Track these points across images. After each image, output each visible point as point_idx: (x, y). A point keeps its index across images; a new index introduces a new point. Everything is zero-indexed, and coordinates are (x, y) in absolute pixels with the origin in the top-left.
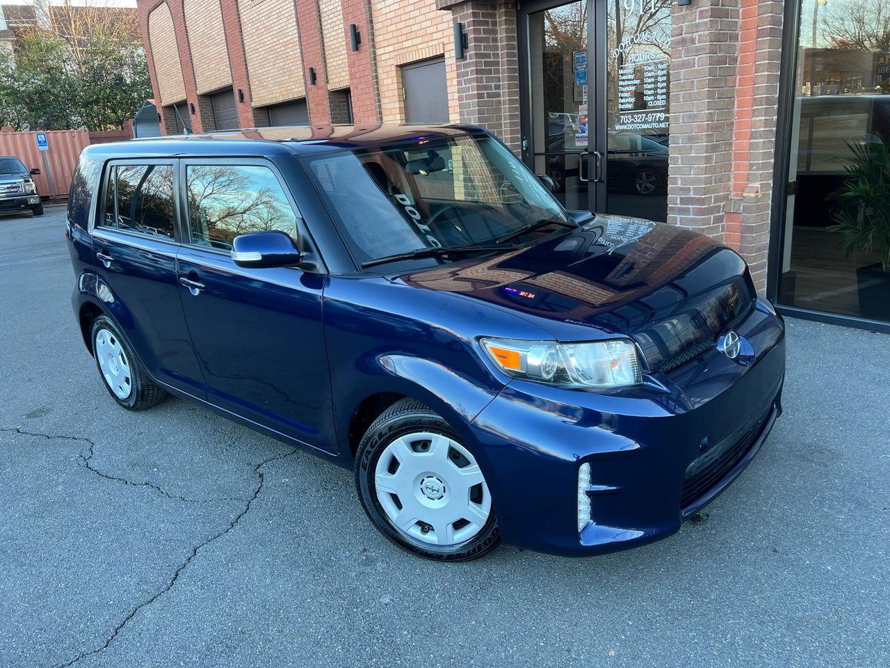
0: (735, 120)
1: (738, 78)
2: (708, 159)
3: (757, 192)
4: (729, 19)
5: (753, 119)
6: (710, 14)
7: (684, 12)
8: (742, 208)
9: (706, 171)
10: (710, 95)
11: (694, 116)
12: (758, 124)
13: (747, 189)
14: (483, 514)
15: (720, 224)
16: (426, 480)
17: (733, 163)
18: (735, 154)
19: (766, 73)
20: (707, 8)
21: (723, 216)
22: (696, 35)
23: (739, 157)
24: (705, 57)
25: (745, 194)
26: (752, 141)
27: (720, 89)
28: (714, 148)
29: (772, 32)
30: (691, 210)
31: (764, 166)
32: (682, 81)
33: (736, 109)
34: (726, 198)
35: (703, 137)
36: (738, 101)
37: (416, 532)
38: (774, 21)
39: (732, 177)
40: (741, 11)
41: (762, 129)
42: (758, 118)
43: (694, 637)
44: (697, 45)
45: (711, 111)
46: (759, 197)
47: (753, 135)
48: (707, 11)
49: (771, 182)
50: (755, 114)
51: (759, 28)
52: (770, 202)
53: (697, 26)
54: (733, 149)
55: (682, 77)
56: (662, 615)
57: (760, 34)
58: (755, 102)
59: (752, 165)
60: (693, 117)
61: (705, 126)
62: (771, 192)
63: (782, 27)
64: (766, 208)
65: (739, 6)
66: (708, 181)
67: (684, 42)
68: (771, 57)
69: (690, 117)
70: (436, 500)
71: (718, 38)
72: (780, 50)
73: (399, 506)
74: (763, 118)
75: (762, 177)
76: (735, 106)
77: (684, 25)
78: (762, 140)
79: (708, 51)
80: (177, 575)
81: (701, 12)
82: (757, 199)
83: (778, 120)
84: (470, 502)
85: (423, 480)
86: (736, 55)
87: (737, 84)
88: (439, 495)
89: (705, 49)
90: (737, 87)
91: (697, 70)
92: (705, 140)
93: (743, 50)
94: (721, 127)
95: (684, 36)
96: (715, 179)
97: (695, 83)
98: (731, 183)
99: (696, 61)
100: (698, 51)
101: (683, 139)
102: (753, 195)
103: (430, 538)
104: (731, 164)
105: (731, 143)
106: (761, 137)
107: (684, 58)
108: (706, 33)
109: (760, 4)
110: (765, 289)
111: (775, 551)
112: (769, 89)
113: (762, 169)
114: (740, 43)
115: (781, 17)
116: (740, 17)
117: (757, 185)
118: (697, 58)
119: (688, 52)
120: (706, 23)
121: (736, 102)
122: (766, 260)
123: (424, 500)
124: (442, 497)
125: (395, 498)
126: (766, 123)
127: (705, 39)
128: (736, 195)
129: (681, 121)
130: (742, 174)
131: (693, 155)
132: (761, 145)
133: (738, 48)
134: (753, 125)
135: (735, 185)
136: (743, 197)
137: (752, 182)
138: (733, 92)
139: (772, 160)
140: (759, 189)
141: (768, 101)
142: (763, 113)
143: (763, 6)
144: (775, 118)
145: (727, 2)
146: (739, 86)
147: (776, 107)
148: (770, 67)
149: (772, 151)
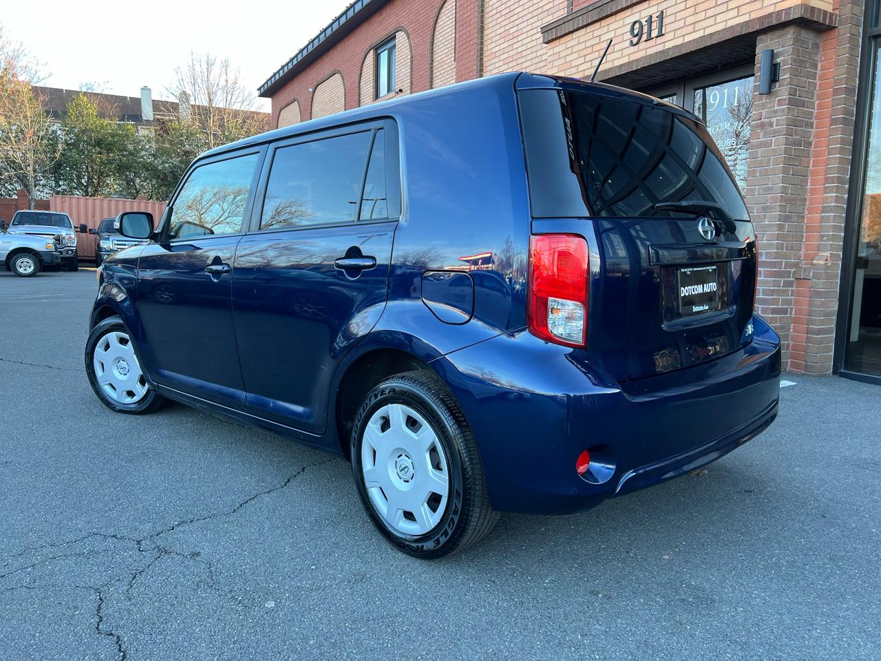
0: (808, 196)
1: (812, 160)
2: (780, 227)
3: (827, 260)
4: (805, 109)
5: (826, 195)
6: (787, 102)
7: (764, 101)
8: (811, 274)
9: (778, 237)
10: (785, 171)
11: (771, 188)
12: (830, 200)
13: (817, 258)
15: (790, 289)
17: (805, 235)
18: (807, 226)
19: (838, 156)
20: (784, 97)
21: (793, 282)
22: (774, 120)
23: (809, 229)
24: (782, 138)
25: (814, 262)
26: (823, 215)
27: (795, 167)
28: (787, 219)
29: (844, 121)
30: (762, 273)
31: (834, 238)
32: (759, 159)
33: (809, 186)
34: (796, 265)
35: (777, 207)
36: (811, 180)
38: (847, 112)
39: (803, 247)
40: (816, 103)
41: (834, 204)
42: (829, 195)
44: (775, 128)
45: (785, 185)
46: (829, 265)
47: (824, 210)
48: (785, 99)
49: (841, 253)
50: (827, 191)
51: (833, 117)
52: (840, 271)
53: (776, 112)
54: (805, 222)
55: (759, 155)
57: (833, 122)
58: (827, 180)
59: (822, 236)
60: (768, 190)
61: (779, 197)
62: (840, 263)
63: (854, 118)
64: (835, 277)
65: (815, 98)
66: (779, 247)
67: (762, 126)
68: (843, 141)
69: (765, 189)
71: (794, 123)
72: (852, 138)
74: (835, 195)
75: (832, 248)
76: (809, 184)
77: (763, 112)
78: (833, 214)
79: (785, 133)
80: (289, 481)
81: (779, 101)
82: (826, 267)
83: (848, 198)
86: (810, 140)
87: (811, 165)
89: (782, 131)
90: (811, 168)
91: (774, 149)
92: (778, 209)
93: (817, 136)
94: (793, 200)
95: (763, 120)
96: (787, 246)
97: (771, 160)
98: (802, 253)
99: (773, 141)
100: (775, 133)
101: (757, 209)
102: (822, 262)
104: (802, 235)
105: (803, 217)
106: (831, 211)
107: (762, 139)
108: (783, 118)
109: (835, 97)
110: (832, 353)
112: (840, 170)
113: (832, 240)
114: (814, 130)
115: (853, 110)
116: (816, 108)
117: (827, 254)
118: (774, 139)
119: (766, 135)
120: (784, 109)
121: (809, 181)
122: (833, 326)
126: (837, 199)
127: (782, 123)
128: (807, 264)
129: (757, 193)
130: (813, 245)
131: (767, 223)
132: (831, 218)
133: (813, 134)
134: (825, 200)
135: (805, 254)
136: (813, 264)
137: (822, 251)
138: (807, 171)
139: (843, 234)
140: (829, 258)
141: (840, 180)
142: (834, 190)
143: (836, 99)
144: (846, 196)
145: (803, 94)
146: (813, 167)
147: (847, 186)
148: (842, 150)
149: (843, 225)
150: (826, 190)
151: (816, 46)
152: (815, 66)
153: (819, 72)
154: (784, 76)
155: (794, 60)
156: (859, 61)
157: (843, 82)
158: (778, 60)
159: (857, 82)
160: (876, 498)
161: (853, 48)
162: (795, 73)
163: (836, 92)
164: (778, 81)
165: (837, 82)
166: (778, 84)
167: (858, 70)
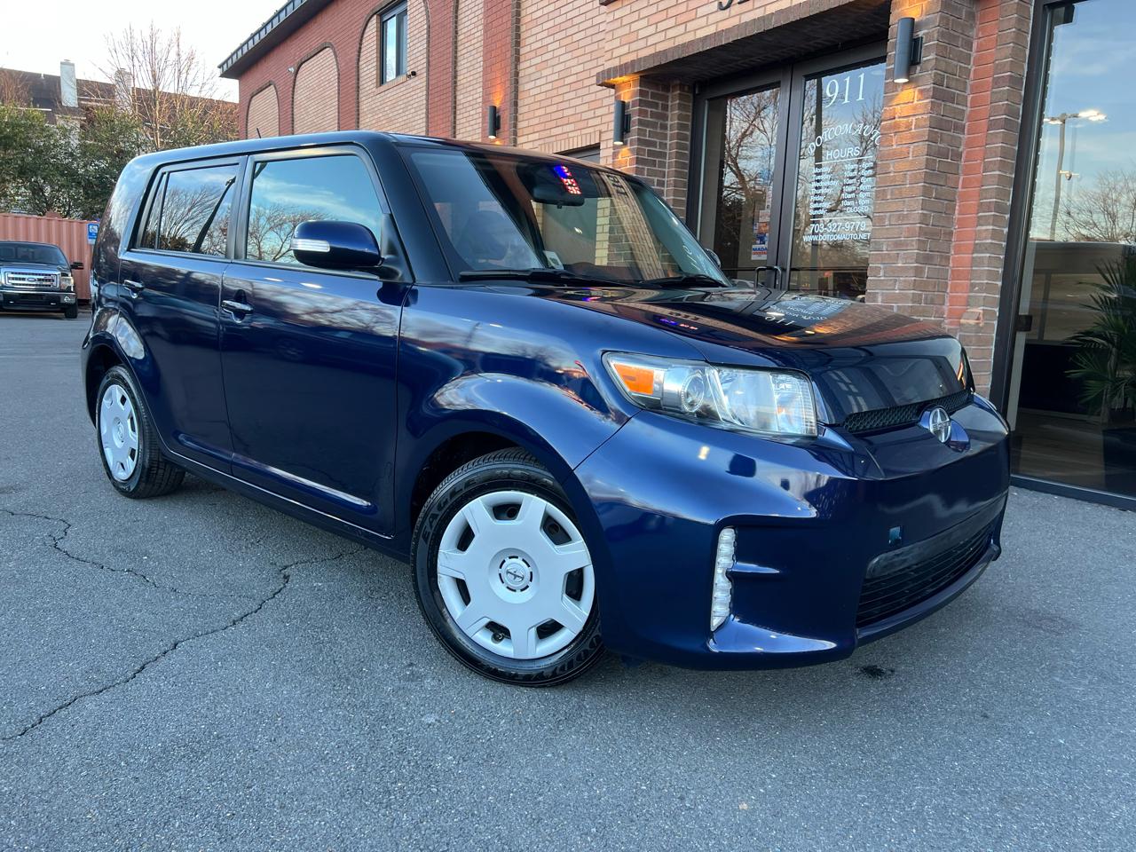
0: (955, 229)
1: (962, 178)
2: (918, 272)
3: (978, 319)
4: (955, 105)
5: (979, 228)
6: (931, 94)
7: (899, 93)
9: (915, 285)
10: (926, 192)
11: (904, 216)
12: (984, 235)
13: (965, 315)
14: (580, 614)
16: (508, 561)
17: (949, 282)
18: (952, 271)
19: (998, 173)
20: (928, 87)
22: (912, 120)
23: (957, 275)
24: (922, 146)
25: (962, 321)
26: (975, 255)
27: (939, 187)
28: (927, 259)
29: (1007, 125)
31: (988, 288)
32: (892, 175)
33: (956, 215)
35: (914, 243)
36: (959, 206)
37: (485, 639)
38: (1010, 112)
39: (947, 300)
40: (969, 99)
41: (989, 241)
42: (984, 228)
43: (864, 800)
44: (913, 131)
45: (925, 212)
46: (981, 325)
47: (976, 248)
48: (928, 90)
49: (997, 310)
51: (991, 118)
52: (994, 335)
54: (951, 265)
55: (892, 170)
56: (820, 771)
57: (992, 125)
58: (981, 207)
59: (973, 286)
60: (901, 217)
61: (917, 229)
62: (996, 323)
63: (1020, 121)
64: (988, 343)
65: (968, 91)
66: (916, 299)
67: (896, 128)
68: (1004, 153)
69: (899, 218)
70: (518, 592)
71: (938, 125)
72: (1017, 148)
73: (466, 597)
74: (991, 227)
75: (986, 301)
76: (956, 212)
78: (988, 255)
79: (927, 138)
80: (143, 668)
81: (921, 92)
82: (978, 328)
83: (1009, 233)
84: (565, 596)
85: (504, 561)
86: (960, 150)
87: (960, 186)
88: (522, 585)
89: (923, 136)
90: (960, 189)
91: (911, 161)
92: (916, 246)
93: (969, 144)
94: (936, 234)
95: (897, 121)
96: (926, 298)
97: (908, 176)
98: (946, 308)
99: (911, 150)
100: (913, 139)
101: (888, 245)
102: (972, 322)
103: (504, 648)
104: (947, 283)
105: (948, 258)
106: (986, 250)
107: (895, 148)
108: (925, 116)
109: (994, 90)
111: (986, 716)
112: (1000, 194)
113: (985, 291)
114: (966, 136)
115: (1019, 109)
116: (969, 105)
117: (979, 310)
118: (912, 146)
119: (901, 141)
120: (926, 104)
121: (957, 208)
123: (500, 590)
124: (527, 587)
125: (462, 586)
126: (994, 234)
127: (923, 124)
128: (951, 323)
129: (887, 223)
130: (960, 297)
131: (900, 265)
132: (986, 262)
133: (963, 142)
134: (978, 235)
135: (950, 310)
136: (960, 325)
137: (972, 306)
138: (955, 193)
139: (1000, 284)
140: (981, 316)
141: (998, 208)
142: (991, 221)
143: (996, 93)
144: (1006, 230)
145: (953, 84)
146: (963, 188)
147: (1007, 216)
148: (1002, 166)
149: (1001, 270)
150: (980, 221)
151: (971, 16)
152: (969, 45)
153: (974, 54)
154: (928, 57)
155: (942, 34)
156: (1029, 39)
157: (1007, 68)
158: (920, 34)
159: (1026, 70)
160: (1058, 679)
161: (1022, 20)
162: (942, 54)
163: (996, 83)
164: (919, 63)
165: (998, 69)
166: (919, 68)
167: (1027, 52)
